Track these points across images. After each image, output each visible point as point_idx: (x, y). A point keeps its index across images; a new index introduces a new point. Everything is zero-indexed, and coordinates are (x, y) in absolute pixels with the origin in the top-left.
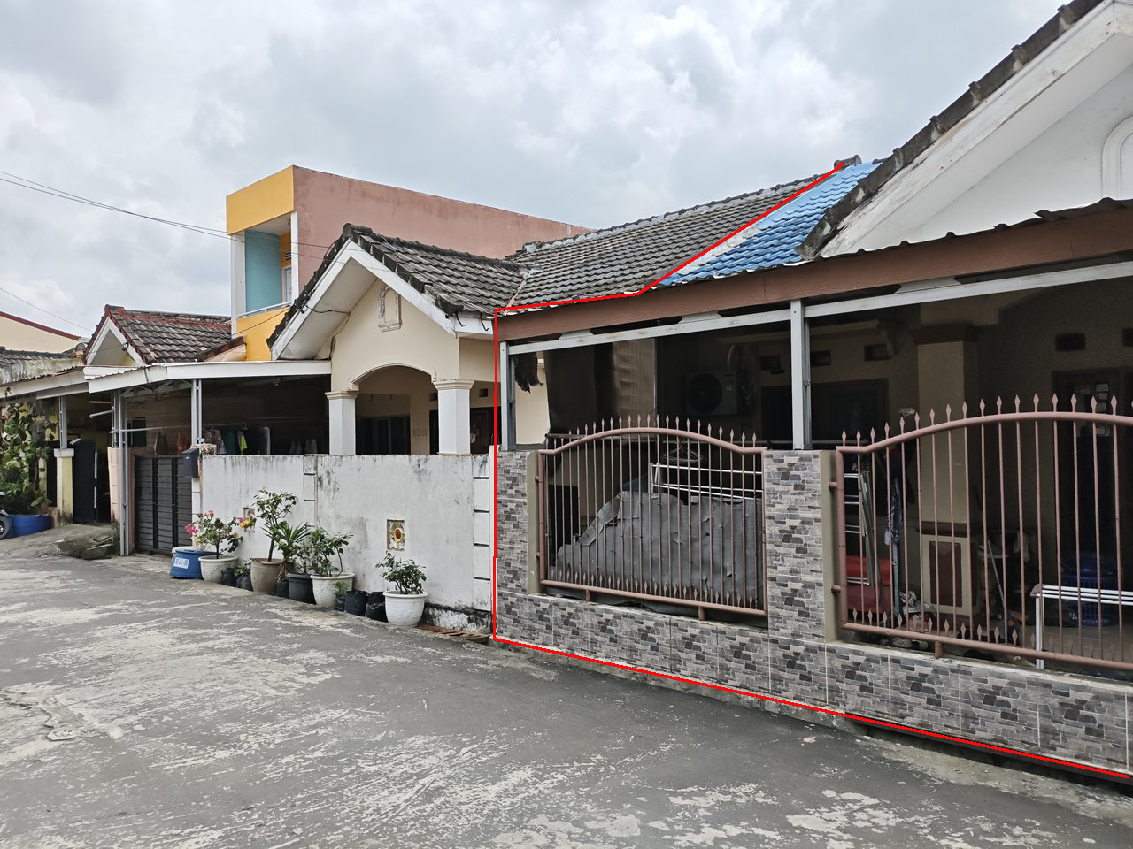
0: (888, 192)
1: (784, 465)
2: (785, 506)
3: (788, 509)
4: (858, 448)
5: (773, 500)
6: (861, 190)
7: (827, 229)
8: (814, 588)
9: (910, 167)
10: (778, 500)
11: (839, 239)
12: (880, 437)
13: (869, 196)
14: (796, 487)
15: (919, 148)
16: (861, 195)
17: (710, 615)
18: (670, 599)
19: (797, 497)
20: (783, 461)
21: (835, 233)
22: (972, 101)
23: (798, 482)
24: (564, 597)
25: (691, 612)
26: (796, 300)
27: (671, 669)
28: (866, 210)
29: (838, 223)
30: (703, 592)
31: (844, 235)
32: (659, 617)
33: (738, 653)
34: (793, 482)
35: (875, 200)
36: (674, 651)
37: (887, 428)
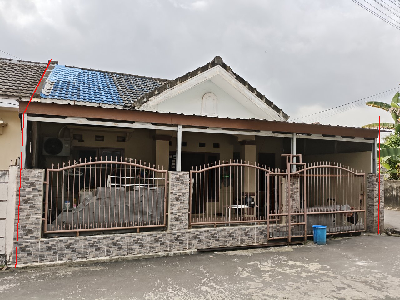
0: (164, 94)
1: (178, 176)
2: (177, 189)
3: (178, 190)
4: (196, 171)
5: (173, 187)
6: (157, 91)
7: (145, 100)
8: (185, 214)
9: (171, 89)
10: (175, 187)
11: (147, 104)
12: (202, 168)
13: (159, 93)
14: (181, 183)
15: (174, 84)
16: (156, 92)
17: (142, 230)
18: (124, 228)
19: (181, 186)
20: (177, 175)
21: (147, 101)
22: (188, 77)
23: (182, 181)
24: (60, 237)
25: (135, 231)
26: (181, 125)
27: (127, 254)
28: (157, 97)
29: (148, 98)
30: (139, 223)
31: (149, 103)
32: (122, 235)
33: (157, 241)
34: (180, 181)
35: (160, 95)
36: (129, 247)
37: (204, 166)
